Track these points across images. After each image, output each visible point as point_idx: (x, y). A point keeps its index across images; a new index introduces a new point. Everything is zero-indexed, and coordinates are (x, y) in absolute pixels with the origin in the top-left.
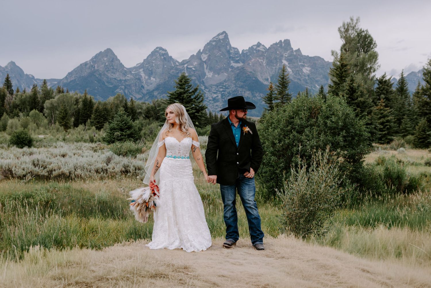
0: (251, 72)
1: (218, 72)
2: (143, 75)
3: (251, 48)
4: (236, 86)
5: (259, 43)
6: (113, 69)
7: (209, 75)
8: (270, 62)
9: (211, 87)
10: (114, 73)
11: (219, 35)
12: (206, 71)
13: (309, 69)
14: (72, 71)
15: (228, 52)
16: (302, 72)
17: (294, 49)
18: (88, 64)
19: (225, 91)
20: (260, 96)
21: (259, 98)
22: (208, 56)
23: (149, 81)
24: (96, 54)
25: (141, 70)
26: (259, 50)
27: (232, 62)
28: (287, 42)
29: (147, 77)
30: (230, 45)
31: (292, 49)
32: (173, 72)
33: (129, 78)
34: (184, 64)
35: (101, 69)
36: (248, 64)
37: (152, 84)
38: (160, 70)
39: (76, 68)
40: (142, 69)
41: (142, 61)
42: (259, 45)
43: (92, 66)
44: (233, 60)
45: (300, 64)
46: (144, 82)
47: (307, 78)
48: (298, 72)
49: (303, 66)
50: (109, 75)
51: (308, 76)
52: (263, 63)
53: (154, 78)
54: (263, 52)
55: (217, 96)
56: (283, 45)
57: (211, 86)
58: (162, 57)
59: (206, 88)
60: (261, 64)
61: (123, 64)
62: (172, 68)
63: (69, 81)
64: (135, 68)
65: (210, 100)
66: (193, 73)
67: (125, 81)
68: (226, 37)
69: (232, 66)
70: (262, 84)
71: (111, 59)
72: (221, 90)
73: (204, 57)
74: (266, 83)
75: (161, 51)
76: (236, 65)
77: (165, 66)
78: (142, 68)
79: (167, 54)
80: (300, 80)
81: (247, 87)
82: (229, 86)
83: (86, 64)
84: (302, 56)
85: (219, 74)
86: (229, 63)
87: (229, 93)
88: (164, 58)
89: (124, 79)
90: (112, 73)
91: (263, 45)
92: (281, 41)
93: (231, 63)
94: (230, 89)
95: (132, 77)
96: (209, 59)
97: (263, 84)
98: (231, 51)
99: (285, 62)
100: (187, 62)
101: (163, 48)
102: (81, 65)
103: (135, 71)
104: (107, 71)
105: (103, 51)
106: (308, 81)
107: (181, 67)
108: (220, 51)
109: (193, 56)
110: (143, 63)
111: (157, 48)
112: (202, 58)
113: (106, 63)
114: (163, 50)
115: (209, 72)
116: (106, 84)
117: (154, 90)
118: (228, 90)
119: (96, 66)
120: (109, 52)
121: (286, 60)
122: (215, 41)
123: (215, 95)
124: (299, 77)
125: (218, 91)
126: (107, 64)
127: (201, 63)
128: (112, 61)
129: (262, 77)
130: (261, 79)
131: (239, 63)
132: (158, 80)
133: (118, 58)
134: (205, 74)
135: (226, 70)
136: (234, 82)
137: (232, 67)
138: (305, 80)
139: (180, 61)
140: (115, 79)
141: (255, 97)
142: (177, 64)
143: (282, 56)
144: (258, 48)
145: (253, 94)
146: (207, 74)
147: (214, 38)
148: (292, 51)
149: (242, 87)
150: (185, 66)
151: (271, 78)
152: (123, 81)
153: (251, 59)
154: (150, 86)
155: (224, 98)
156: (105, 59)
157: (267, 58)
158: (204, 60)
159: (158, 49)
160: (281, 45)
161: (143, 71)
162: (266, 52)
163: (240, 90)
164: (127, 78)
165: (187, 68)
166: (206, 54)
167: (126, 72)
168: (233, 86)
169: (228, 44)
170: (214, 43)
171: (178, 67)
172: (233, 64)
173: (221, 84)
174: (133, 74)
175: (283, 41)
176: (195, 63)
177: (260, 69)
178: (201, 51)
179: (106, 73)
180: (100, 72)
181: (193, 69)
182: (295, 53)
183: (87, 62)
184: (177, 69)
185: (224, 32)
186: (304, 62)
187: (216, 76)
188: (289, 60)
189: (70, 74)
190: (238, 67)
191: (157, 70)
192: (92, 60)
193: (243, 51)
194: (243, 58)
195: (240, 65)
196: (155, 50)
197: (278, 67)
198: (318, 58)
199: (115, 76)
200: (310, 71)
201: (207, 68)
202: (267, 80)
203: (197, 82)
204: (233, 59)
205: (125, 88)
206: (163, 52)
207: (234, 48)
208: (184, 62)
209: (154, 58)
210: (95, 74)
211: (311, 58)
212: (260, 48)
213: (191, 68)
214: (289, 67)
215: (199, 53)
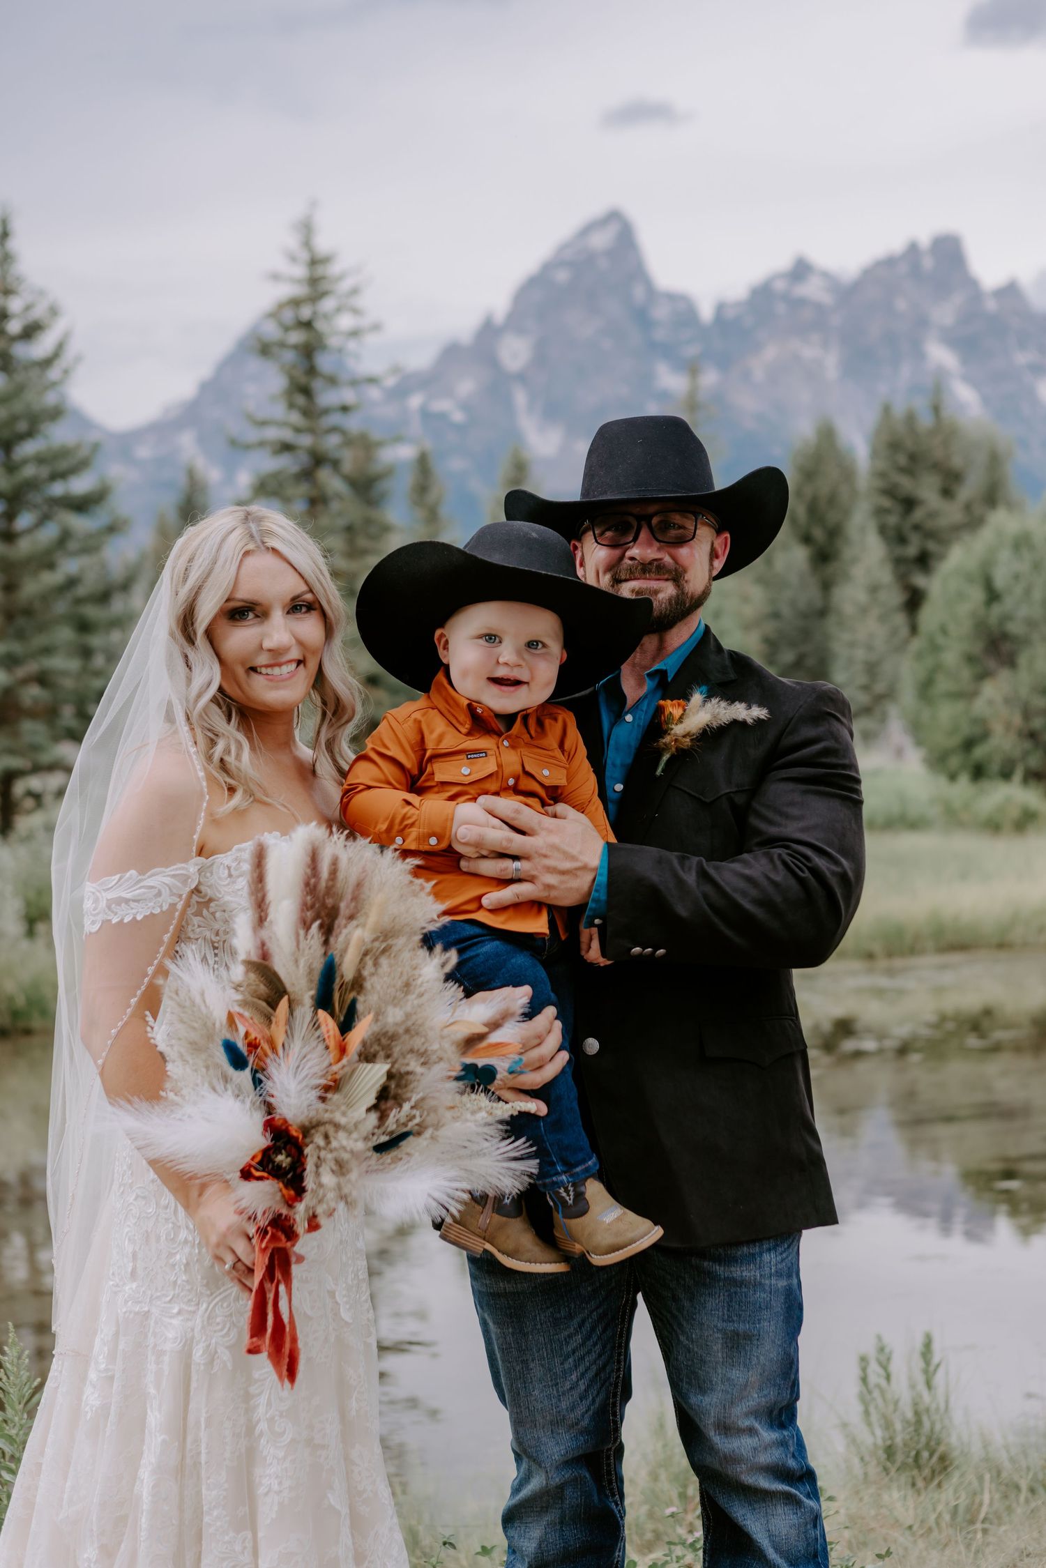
3: (762, 295)
5: (800, 260)
7: (545, 441)
8: (861, 360)
11: (586, 231)
12: (527, 424)
15: (642, 317)
16: (1036, 403)
17: (988, 284)
22: (534, 345)
25: (188, 438)
26: (801, 302)
27: (660, 368)
28: (948, 252)
30: (649, 281)
31: (971, 284)
34: (411, 393)
36: (746, 376)
40: (193, 434)
42: (801, 270)
44: (666, 358)
45: (1019, 358)
48: (1012, 401)
54: (819, 307)
56: (928, 263)
60: (813, 375)
64: (149, 428)
66: (456, 441)
68: (625, 238)
69: (663, 390)
73: (515, 353)
76: (682, 383)
78: (190, 426)
86: (649, 377)
91: (826, 275)
92: (913, 248)
93: (656, 377)
95: (138, 475)
96: (540, 358)
98: (655, 314)
99: (940, 355)
100: (425, 383)
103: (151, 447)
107: (391, 410)
108: (596, 313)
109: (452, 353)
112: (505, 358)
115: (542, 429)
121: (943, 342)
122: (568, 263)
127: (499, 384)
131: (700, 370)
143: (922, 322)
144: (799, 291)
147: (563, 248)
148: (978, 295)
150: (415, 401)
153: (758, 349)
157: (843, 339)
158: (514, 367)
160: (916, 269)
161: (199, 439)
162: (837, 305)
165: (426, 415)
166: (525, 334)
167: (103, 450)
169: (638, 273)
170: (562, 276)
172: (669, 379)
174: (146, 461)
175: (925, 243)
176: (466, 387)
178: (498, 321)
181: (458, 417)
182: (992, 306)
185: (614, 217)
188: (965, 345)
193: (720, 308)
194: (718, 344)
195: (706, 380)
197: (903, 382)
201: (529, 411)
204: (667, 351)
207: (672, 297)
208: (407, 384)
212: (812, 289)
213: (442, 416)
214: (966, 379)
215: (489, 332)
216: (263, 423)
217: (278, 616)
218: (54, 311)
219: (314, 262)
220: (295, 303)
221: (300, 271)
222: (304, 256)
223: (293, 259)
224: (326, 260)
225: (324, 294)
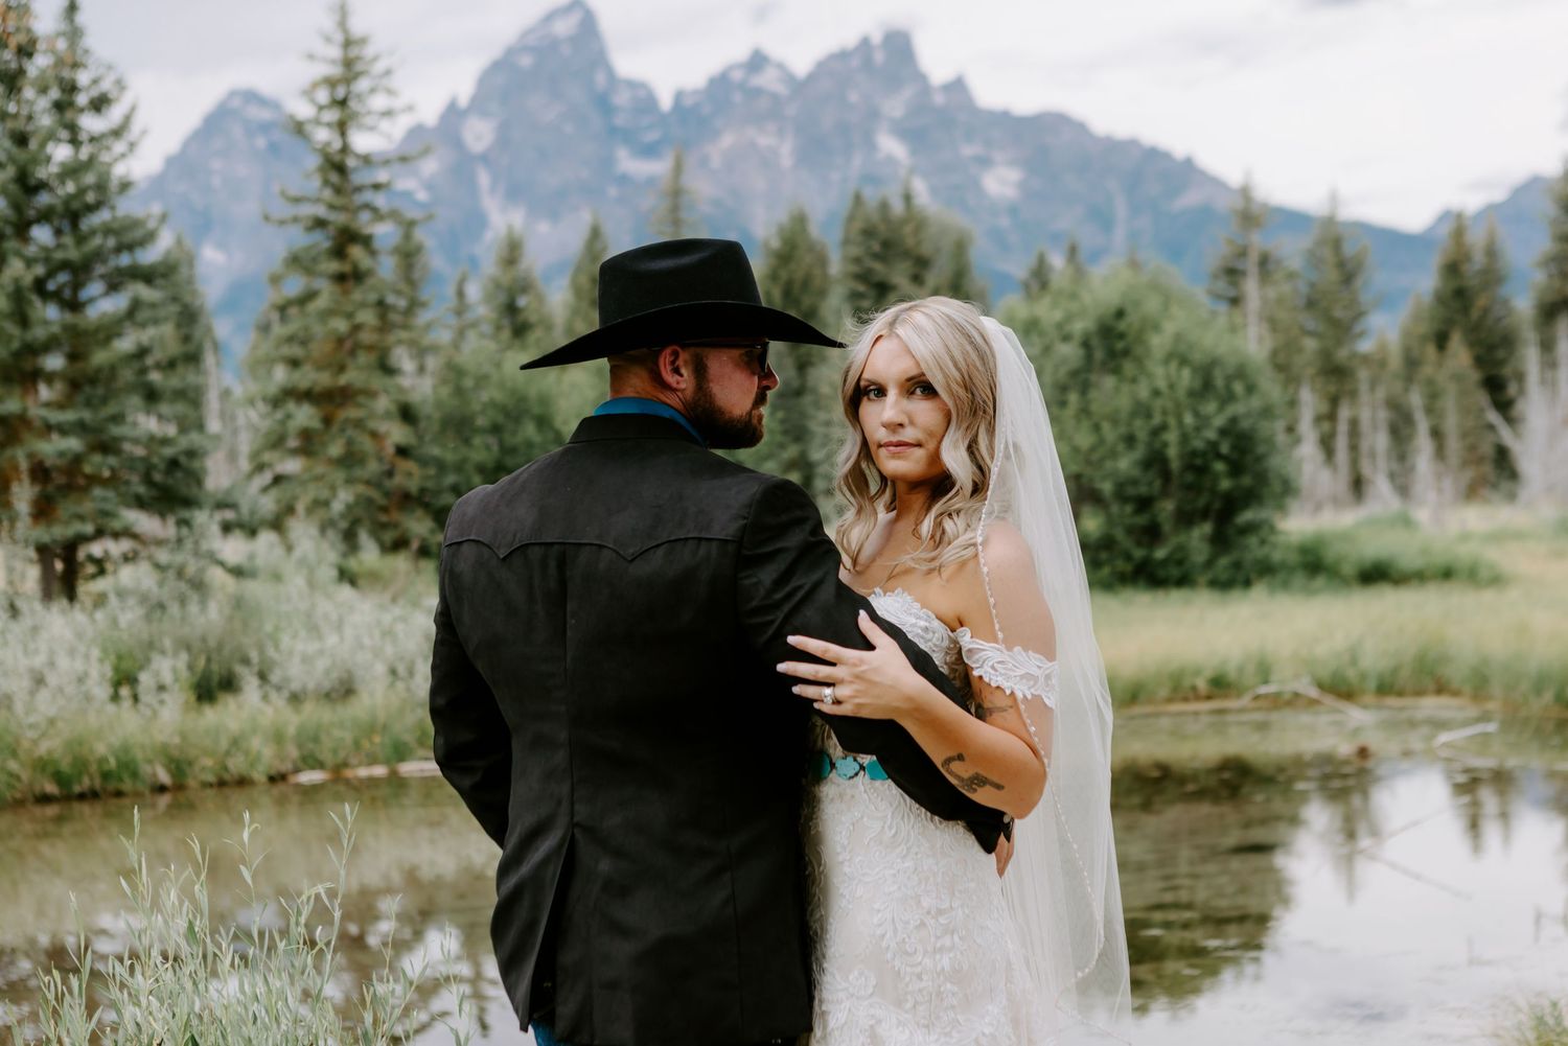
3: (720, 85)
5: (758, 52)
7: (508, 220)
8: (815, 149)
11: (550, 17)
12: (490, 203)
13: (1014, 176)
15: (603, 103)
16: (981, 194)
22: (500, 129)
26: (758, 92)
27: (621, 153)
28: (899, 47)
30: (611, 69)
31: (921, 78)
36: (704, 162)
38: (248, 207)
42: (758, 61)
44: (625, 143)
45: (965, 151)
47: (1004, 222)
48: (959, 195)
49: (985, 162)
51: (1013, 210)
52: (778, 155)
54: (774, 97)
56: (879, 57)
58: (261, 142)
60: (768, 162)
68: (589, 26)
69: (622, 174)
73: (479, 134)
75: (251, 111)
76: (642, 169)
84: (978, 112)
86: (610, 161)
88: (273, 146)
91: (781, 66)
92: (865, 43)
93: (617, 161)
96: (503, 139)
98: (615, 100)
99: (891, 146)
106: (1011, 238)
108: (559, 98)
109: (418, 133)
111: (233, 94)
112: (469, 139)
114: (264, 102)
115: (504, 208)
121: (893, 134)
122: (532, 49)
127: (464, 165)
131: (657, 156)
132: (239, 260)
134: (484, 221)
135: (590, 193)
137: (624, 180)
143: (874, 115)
144: (755, 82)
146: (494, 212)
147: (526, 34)
148: (927, 90)
153: (715, 137)
157: (798, 129)
158: (478, 148)
159: (236, 103)
160: (868, 62)
162: (791, 96)
166: (489, 117)
169: (600, 61)
170: (526, 61)
172: (629, 164)
175: (877, 38)
176: (432, 168)
177: (764, 182)
181: (422, 195)
182: (939, 101)
185: (578, 5)
186: (986, 144)
187: (545, 225)
188: (912, 134)
190: (649, 180)
191: (236, 207)
193: (679, 96)
194: (676, 131)
195: (665, 165)
196: (221, 104)
197: (854, 173)
198: (1057, 123)
200: (1018, 186)
201: (491, 190)
204: (628, 136)
206: (266, 114)
207: (633, 85)
209: (219, 145)
211: (1021, 120)
212: (768, 80)
213: (407, 195)
214: (912, 169)
215: (453, 114)
216: (297, 200)
217: (892, 394)
218: (120, 85)
219: (348, 43)
220: (331, 83)
221: (335, 52)
222: (339, 37)
223: (328, 40)
224: (363, 41)
225: (357, 76)
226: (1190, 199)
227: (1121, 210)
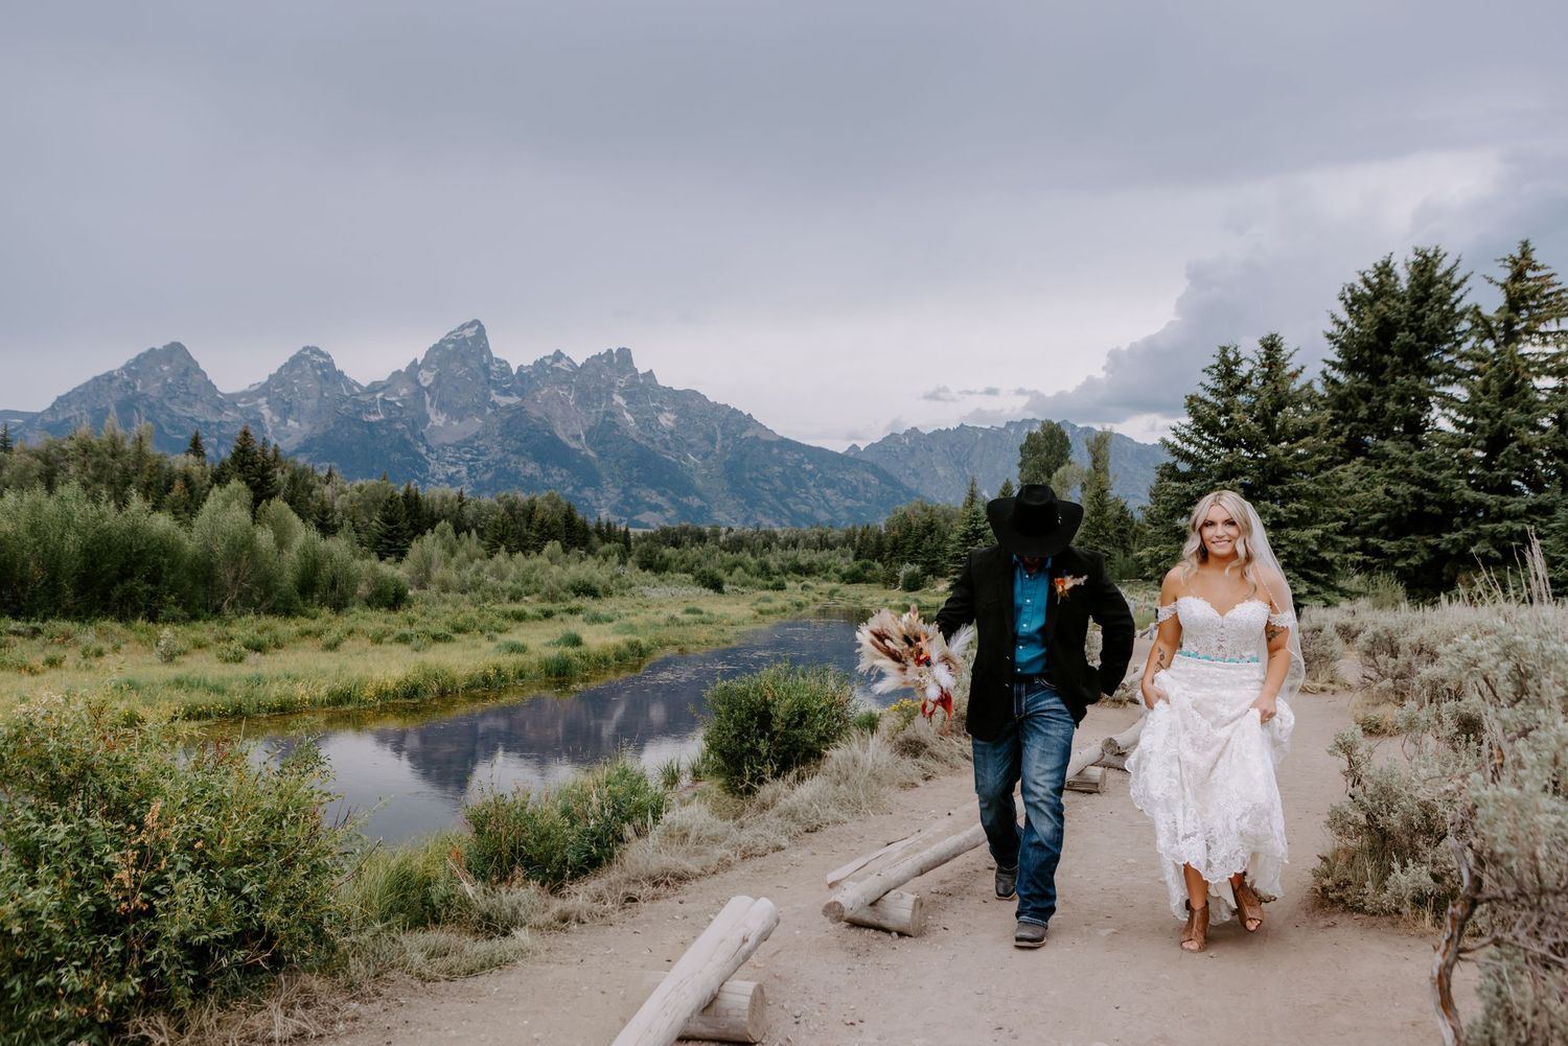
0: (539, 419)
1: (459, 414)
2: (266, 412)
3: (540, 364)
4: (504, 451)
5: (558, 351)
6: (187, 393)
7: (438, 420)
8: (584, 398)
9: (444, 450)
10: (190, 405)
11: (462, 327)
12: (431, 411)
13: (673, 417)
14: (69, 393)
15: (486, 368)
16: (658, 424)
17: (641, 370)
18: (116, 378)
19: (477, 460)
20: (562, 475)
21: (559, 479)
22: (436, 376)
23: (282, 428)
24: (139, 356)
25: (262, 401)
26: (558, 369)
27: (493, 392)
28: (625, 355)
29: (276, 419)
30: (490, 353)
31: (634, 370)
32: (347, 409)
33: (229, 420)
34: (377, 392)
35: (154, 394)
36: (534, 400)
37: (289, 436)
38: (311, 404)
39: (80, 387)
40: (265, 399)
41: (264, 379)
42: (558, 356)
43: (128, 383)
44: (495, 388)
45: (652, 404)
46: (270, 430)
47: (668, 437)
48: (648, 423)
49: (661, 410)
50: (175, 409)
51: (672, 432)
52: (568, 399)
53: (296, 421)
54: (568, 373)
55: (458, 472)
56: (616, 360)
57: (444, 446)
58: (319, 373)
59: (429, 450)
60: (563, 402)
61: (214, 382)
62: (344, 400)
63: (61, 418)
64: (244, 394)
65: (441, 480)
66: (398, 414)
67: (220, 425)
68: (481, 331)
69: (493, 402)
70: (565, 447)
71: (182, 370)
72: (468, 456)
73: (427, 378)
74: (574, 445)
75: (315, 357)
76: (503, 401)
77: (326, 394)
78: (264, 394)
79: (332, 364)
80: (653, 442)
81: (529, 454)
82: (487, 448)
83: (110, 377)
84: (658, 387)
85: (461, 420)
86: (487, 395)
87: (487, 465)
88: (324, 375)
89: (216, 421)
90: (184, 403)
91: (568, 358)
92: (610, 351)
93: (490, 396)
94: (490, 457)
95: (237, 415)
96: (437, 382)
97: (569, 448)
98: (492, 368)
99: (618, 399)
100: (384, 388)
101: (322, 349)
102: (96, 379)
103: (244, 403)
104: (170, 399)
105: (159, 346)
106: (671, 445)
107: (366, 398)
108: (465, 365)
109: (397, 374)
110: (267, 383)
111: (305, 349)
112: (421, 380)
113: (166, 379)
114: (321, 354)
115: (437, 414)
116: (167, 430)
117: (296, 452)
118: (484, 458)
119: (139, 383)
120: (176, 350)
121: (620, 394)
122: (453, 341)
123: (453, 470)
124: (652, 435)
125: (459, 459)
126: (170, 381)
127: (419, 392)
128: (186, 374)
129: (565, 430)
130: (564, 438)
131: (511, 395)
132: (307, 428)
133: (202, 367)
134: (427, 419)
135: (480, 411)
136: (499, 439)
137: (494, 405)
138: (665, 443)
139: (365, 383)
140: (192, 419)
141: (549, 475)
142: (356, 389)
143: (612, 385)
144: (556, 365)
145: (543, 470)
146: (433, 417)
147: (452, 332)
148: (636, 375)
149: (517, 452)
150: (379, 395)
151: (587, 434)
152: (212, 427)
153: (538, 390)
154: (286, 440)
155: (475, 477)
156: (166, 368)
157: (577, 389)
158: (426, 384)
159: (308, 353)
160: (610, 360)
161: (268, 403)
162: (574, 374)
163: (514, 458)
164: (223, 418)
165: (383, 401)
166: (431, 370)
167: (222, 403)
168: (497, 448)
169: (486, 349)
170: (450, 346)
171: (361, 398)
172: (496, 398)
173: (467, 442)
174: (241, 409)
175: (614, 351)
176: (404, 391)
177: (560, 411)
178: (419, 363)
179: (167, 403)
180: (151, 400)
181: (399, 404)
182: (641, 381)
183: (112, 372)
184: (356, 403)
185: (476, 322)
186: (661, 402)
187: (455, 423)
188: (630, 397)
189: (63, 401)
190: (509, 406)
191: (305, 402)
192: (127, 368)
193: (520, 368)
194: (520, 384)
195: (514, 400)
196: (299, 352)
197: (602, 410)
198: (693, 394)
199: (190, 412)
200: (675, 421)
201: (431, 405)
202: (578, 437)
203: (408, 436)
204: (496, 385)
205: (220, 442)
206: (322, 360)
207: (499, 361)
208: (374, 388)
209: (298, 371)
210: (136, 404)
211: (677, 392)
212: (562, 365)
213: (392, 403)
214: (627, 411)
215: (414, 367)
226: (749, 433)
227: (719, 437)
